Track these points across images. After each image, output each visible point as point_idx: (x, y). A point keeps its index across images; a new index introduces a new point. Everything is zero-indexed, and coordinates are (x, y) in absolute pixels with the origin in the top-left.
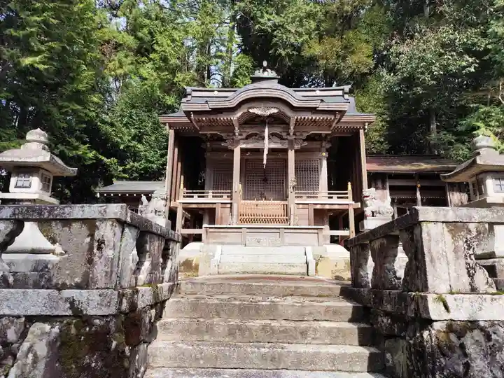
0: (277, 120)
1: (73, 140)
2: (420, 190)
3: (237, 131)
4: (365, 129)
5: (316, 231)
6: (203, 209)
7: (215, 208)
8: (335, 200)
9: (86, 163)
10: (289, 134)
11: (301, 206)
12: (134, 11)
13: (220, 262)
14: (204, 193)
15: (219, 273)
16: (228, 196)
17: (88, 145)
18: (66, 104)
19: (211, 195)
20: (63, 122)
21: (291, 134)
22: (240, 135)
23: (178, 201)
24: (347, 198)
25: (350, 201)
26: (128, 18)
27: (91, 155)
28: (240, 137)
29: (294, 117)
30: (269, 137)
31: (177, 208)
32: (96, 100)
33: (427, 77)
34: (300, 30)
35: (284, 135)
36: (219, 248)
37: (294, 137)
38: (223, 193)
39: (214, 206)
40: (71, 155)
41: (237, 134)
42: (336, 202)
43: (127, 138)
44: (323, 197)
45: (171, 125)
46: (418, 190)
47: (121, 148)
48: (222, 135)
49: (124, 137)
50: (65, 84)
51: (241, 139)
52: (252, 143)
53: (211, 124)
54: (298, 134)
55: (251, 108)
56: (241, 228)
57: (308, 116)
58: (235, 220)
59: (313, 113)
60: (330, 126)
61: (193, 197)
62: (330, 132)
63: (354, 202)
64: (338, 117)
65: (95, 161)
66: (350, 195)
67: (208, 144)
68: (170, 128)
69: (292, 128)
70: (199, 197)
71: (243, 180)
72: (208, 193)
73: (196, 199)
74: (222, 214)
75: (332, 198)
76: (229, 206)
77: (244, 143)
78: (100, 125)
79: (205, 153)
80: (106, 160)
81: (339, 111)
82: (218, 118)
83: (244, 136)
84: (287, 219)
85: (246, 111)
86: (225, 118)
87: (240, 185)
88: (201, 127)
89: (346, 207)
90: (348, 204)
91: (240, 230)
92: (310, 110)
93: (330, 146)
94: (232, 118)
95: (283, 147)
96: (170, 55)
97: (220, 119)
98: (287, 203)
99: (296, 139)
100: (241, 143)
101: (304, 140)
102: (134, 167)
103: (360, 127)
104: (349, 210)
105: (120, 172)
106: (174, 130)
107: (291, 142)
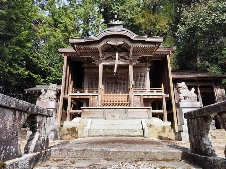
0: (123, 49)
1: (17, 66)
2: (199, 88)
3: (101, 55)
4: (170, 55)
5: (147, 110)
6: (83, 99)
7: (89, 98)
8: (155, 93)
9: (23, 77)
10: (129, 57)
11: (136, 97)
12: (52, 6)
13: (90, 129)
14: (83, 90)
15: (89, 136)
16: (96, 92)
17: (24, 68)
18: (13, 46)
19: (87, 91)
20: (11, 56)
21: (131, 56)
22: (102, 57)
23: (68, 95)
24: (161, 92)
25: (163, 93)
26: (50, 10)
27: (26, 73)
28: (102, 59)
29: (132, 46)
30: (118, 58)
31: (68, 98)
32: (29, 45)
33: (203, 26)
34: (132, 12)
35: (127, 57)
36: (90, 120)
37: (132, 58)
38: (94, 90)
39: (89, 97)
40: (14, 72)
41: (101, 57)
43: (46, 65)
44: (148, 92)
45: (65, 54)
46: (198, 87)
47: (43, 69)
48: (92, 57)
49: (44, 64)
50: (13, 36)
51: (103, 60)
52: (110, 62)
53: (86, 52)
54: (134, 56)
55: (108, 41)
56: (103, 109)
57: (140, 45)
58: (99, 104)
59: (143, 44)
60: (152, 52)
61: (77, 92)
62: (152, 56)
63: (165, 94)
64: (157, 45)
65: (28, 76)
66: (163, 90)
67: (86, 64)
68: (65, 55)
69: (131, 53)
70: (80, 92)
71: (104, 83)
72: (85, 90)
73: (78, 94)
74: (93, 101)
75: (153, 92)
76: (97, 97)
77: (104, 62)
78: (31, 58)
79: (84, 69)
80: (35, 76)
81: (158, 42)
82: (90, 47)
83: (105, 58)
84: (129, 104)
85: (105, 43)
86: (94, 47)
87: (103, 85)
88: (81, 53)
89: (161, 97)
90: (162, 95)
91: (103, 110)
92: (142, 42)
93: (151, 65)
94: (98, 47)
95: (126, 64)
96: (68, 25)
97: (91, 47)
98: (129, 95)
99: (133, 59)
100: (103, 62)
101: (138, 60)
102: (49, 79)
103: (167, 54)
104: (162, 98)
105: (42, 82)
106: (67, 56)
107: (131, 61)
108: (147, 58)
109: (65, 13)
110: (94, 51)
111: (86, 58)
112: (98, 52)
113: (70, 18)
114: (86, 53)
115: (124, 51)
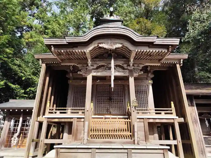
3: (90, 62)
5: (161, 152)
7: (72, 122)
8: (163, 115)
10: (129, 65)
11: (138, 120)
14: (65, 110)
19: (70, 111)
21: (131, 65)
22: (91, 66)
23: (44, 116)
24: (172, 113)
25: (174, 116)
27: (2, 83)
28: (92, 67)
29: (135, 50)
30: (114, 67)
31: (43, 122)
35: (125, 66)
37: (133, 67)
39: (72, 120)
41: (89, 65)
42: (164, 117)
43: (27, 74)
45: (43, 60)
47: (23, 79)
48: (79, 66)
51: (93, 69)
52: (102, 72)
54: (135, 65)
55: (100, 43)
57: (146, 49)
59: (149, 47)
61: (56, 113)
63: (177, 117)
64: (170, 50)
66: (174, 111)
67: (71, 74)
68: (43, 63)
69: (132, 60)
70: (61, 113)
71: (94, 99)
72: (68, 109)
75: (160, 113)
76: (83, 120)
77: (95, 72)
78: (11, 66)
79: (69, 81)
80: (13, 86)
81: (172, 45)
82: (74, 51)
83: (95, 67)
84: (131, 135)
85: (96, 45)
86: (80, 51)
87: (92, 103)
88: (62, 60)
89: (172, 121)
90: (173, 119)
91: (90, 151)
92: (148, 45)
93: (153, 76)
94: (85, 51)
95: (125, 75)
96: (57, 31)
97: (76, 51)
98: (130, 122)
99: (134, 69)
100: (93, 72)
101: (141, 70)
102: (31, 90)
103: (177, 63)
104: (174, 123)
105: (22, 93)
106: (46, 64)
107: (131, 71)
108: (149, 67)
109: (54, 20)
110: (80, 58)
111: (71, 67)
112: (86, 59)
113: (59, 24)
114: (70, 60)
115: (121, 58)
